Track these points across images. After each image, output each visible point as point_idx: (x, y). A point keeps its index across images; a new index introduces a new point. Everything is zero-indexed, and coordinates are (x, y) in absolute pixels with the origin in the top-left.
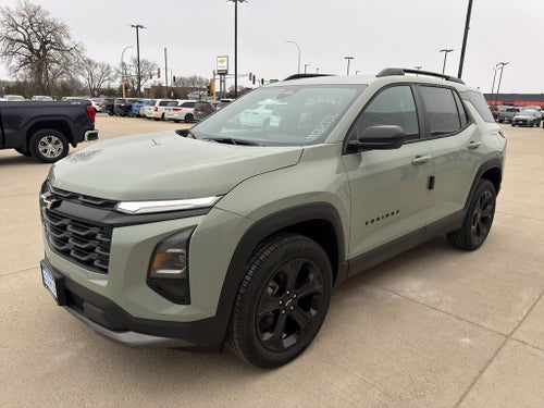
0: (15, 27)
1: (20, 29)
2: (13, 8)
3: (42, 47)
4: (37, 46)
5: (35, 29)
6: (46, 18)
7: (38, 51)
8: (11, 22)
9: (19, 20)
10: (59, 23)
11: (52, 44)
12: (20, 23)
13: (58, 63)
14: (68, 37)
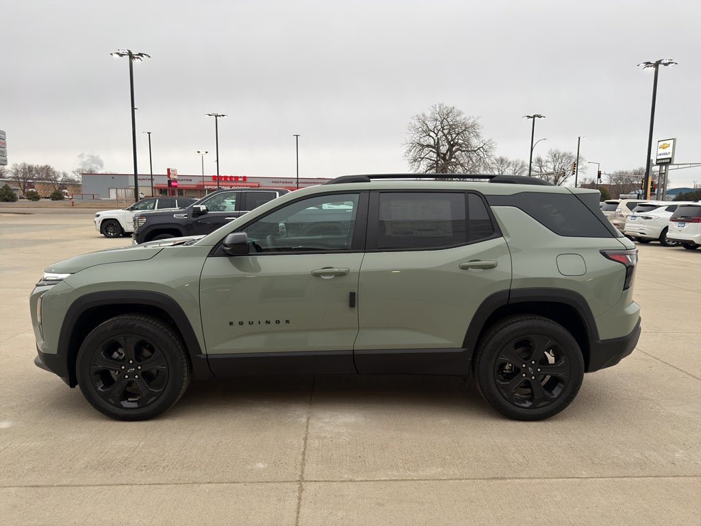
0: (427, 132)
1: (432, 134)
2: (428, 114)
3: (450, 150)
4: (444, 149)
5: (446, 132)
6: (458, 119)
7: (445, 155)
8: (425, 128)
9: (431, 125)
10: (470, 122)
11: (460, 145)
12: (431, 128)
13: (462, 165)
14: (477, 136)
